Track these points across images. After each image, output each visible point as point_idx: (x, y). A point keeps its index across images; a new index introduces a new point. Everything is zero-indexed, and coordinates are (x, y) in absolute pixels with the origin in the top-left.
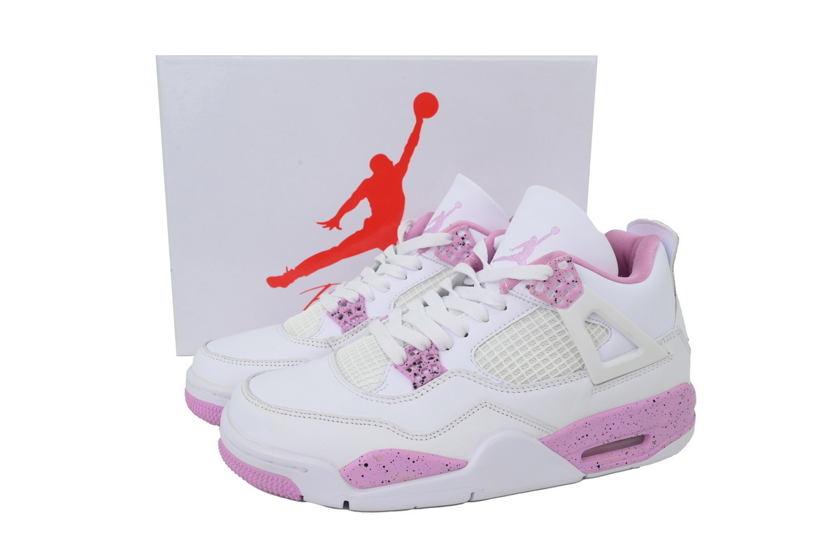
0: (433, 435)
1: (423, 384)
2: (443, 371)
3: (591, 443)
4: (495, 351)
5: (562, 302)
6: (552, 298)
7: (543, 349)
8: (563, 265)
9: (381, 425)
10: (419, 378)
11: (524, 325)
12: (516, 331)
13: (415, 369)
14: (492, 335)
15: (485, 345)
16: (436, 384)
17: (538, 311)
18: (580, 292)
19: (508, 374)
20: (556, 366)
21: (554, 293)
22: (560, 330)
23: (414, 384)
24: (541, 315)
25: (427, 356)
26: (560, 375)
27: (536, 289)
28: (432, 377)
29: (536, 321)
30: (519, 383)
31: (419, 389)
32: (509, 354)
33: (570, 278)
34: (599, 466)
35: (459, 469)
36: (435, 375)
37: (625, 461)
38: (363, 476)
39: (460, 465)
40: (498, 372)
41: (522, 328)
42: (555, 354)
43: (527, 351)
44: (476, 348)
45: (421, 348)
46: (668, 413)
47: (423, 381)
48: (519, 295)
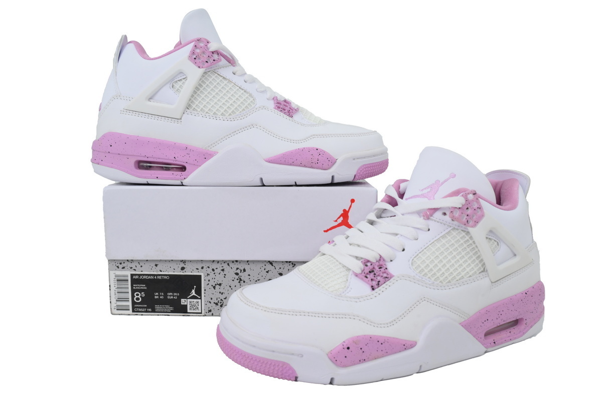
0: (392, 323)
1: (379, 287)
2: (392, 276)
3: (490, 326)
4: (426, 260)
5: (471, 223)
6: (464, 220)
7: (458, 257)
8: (471, 197)
9: (354, 317)
10: (374, 283)
11: (444, 241)
12: (439, 245)
13: (371, 276)
14: (422, 249)
15: (418, 257)
16: (388, 286)
17: (452, 231)
18: (483, 216)
19: (436, 277)
20: (468, 269)
21: (466, 217)
22: (468, 244)
23: (372, 286)
24: (454, 233)
25: (378, 266)
26: (470, 276)
27: (454, 214)
28: (384, 281)
29: (452, 238)
30: (444, 283)
31: (377, 290)
32: (436, 262)
33: (476, 206)
34: (495, 343)
35: (412, 347)
36: (387, 279)
37: (510, 338)
38: (346, 357)
39: (412, 345)
40: (429, 275)
41: (442, 243)
42: (466, 261)
43: (448, 259)
44: (412, 259)
45: (373, 260)
46: (534, 302)
47: (378, 284)
48: (438, 220)
